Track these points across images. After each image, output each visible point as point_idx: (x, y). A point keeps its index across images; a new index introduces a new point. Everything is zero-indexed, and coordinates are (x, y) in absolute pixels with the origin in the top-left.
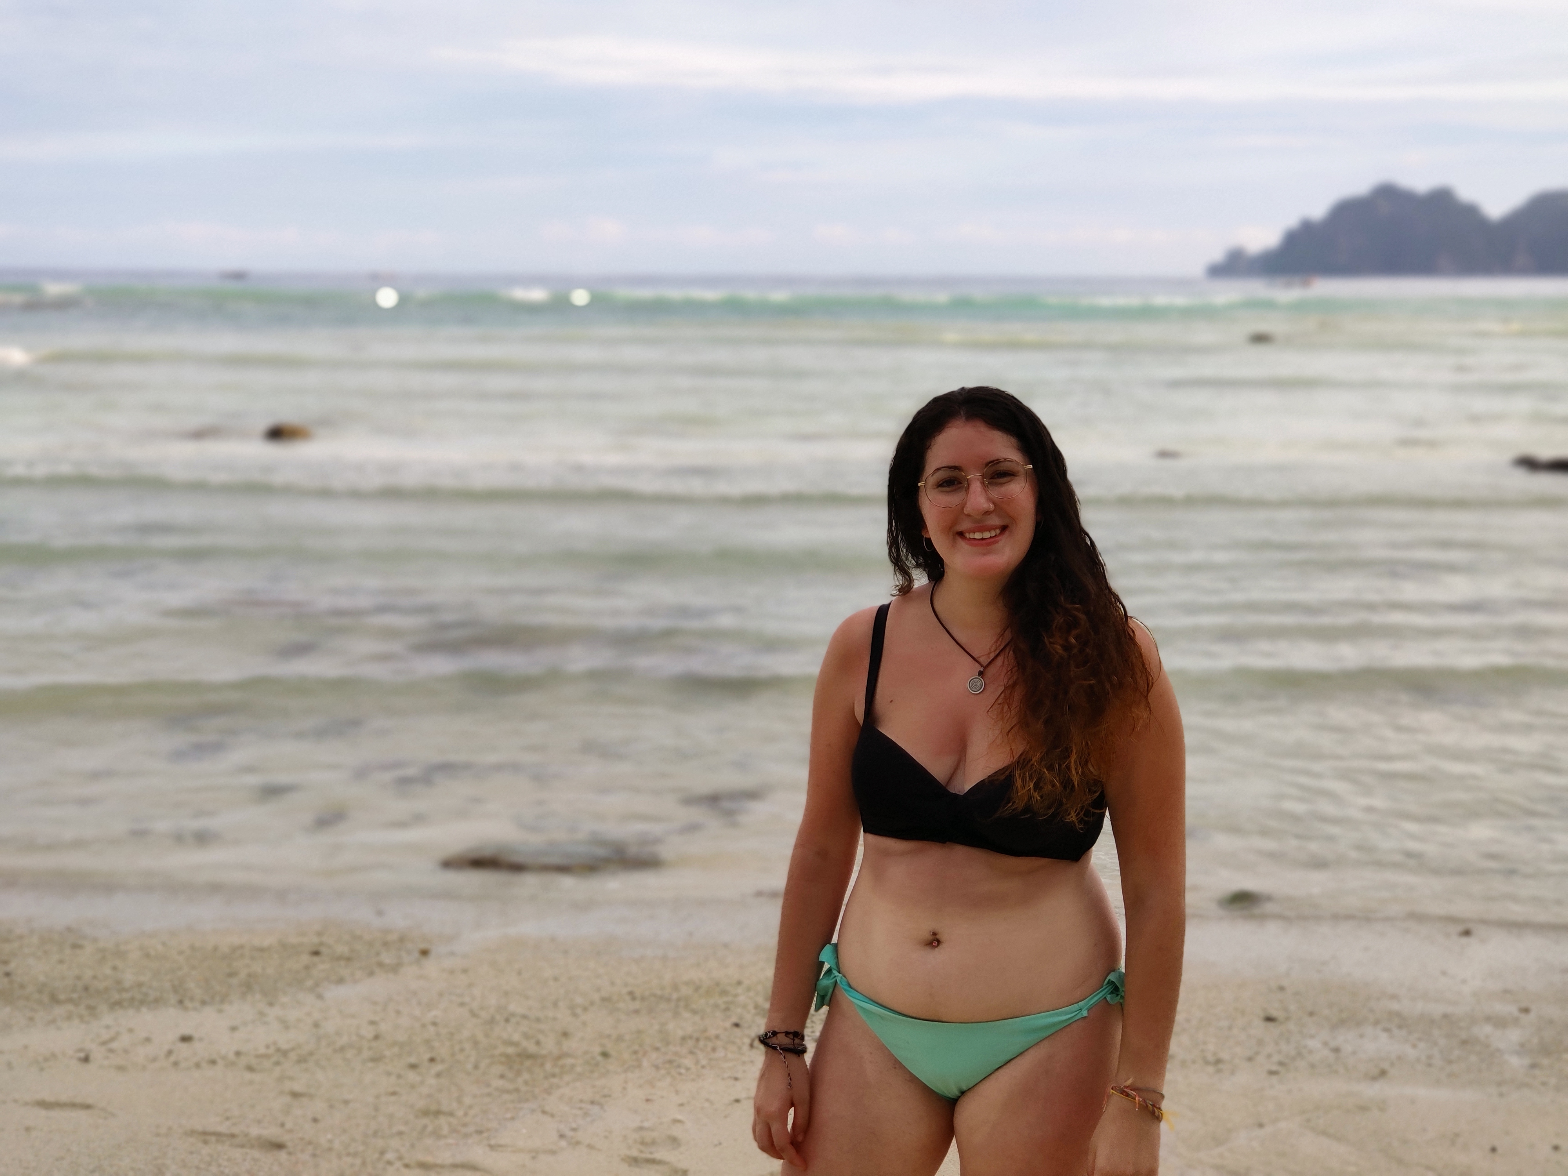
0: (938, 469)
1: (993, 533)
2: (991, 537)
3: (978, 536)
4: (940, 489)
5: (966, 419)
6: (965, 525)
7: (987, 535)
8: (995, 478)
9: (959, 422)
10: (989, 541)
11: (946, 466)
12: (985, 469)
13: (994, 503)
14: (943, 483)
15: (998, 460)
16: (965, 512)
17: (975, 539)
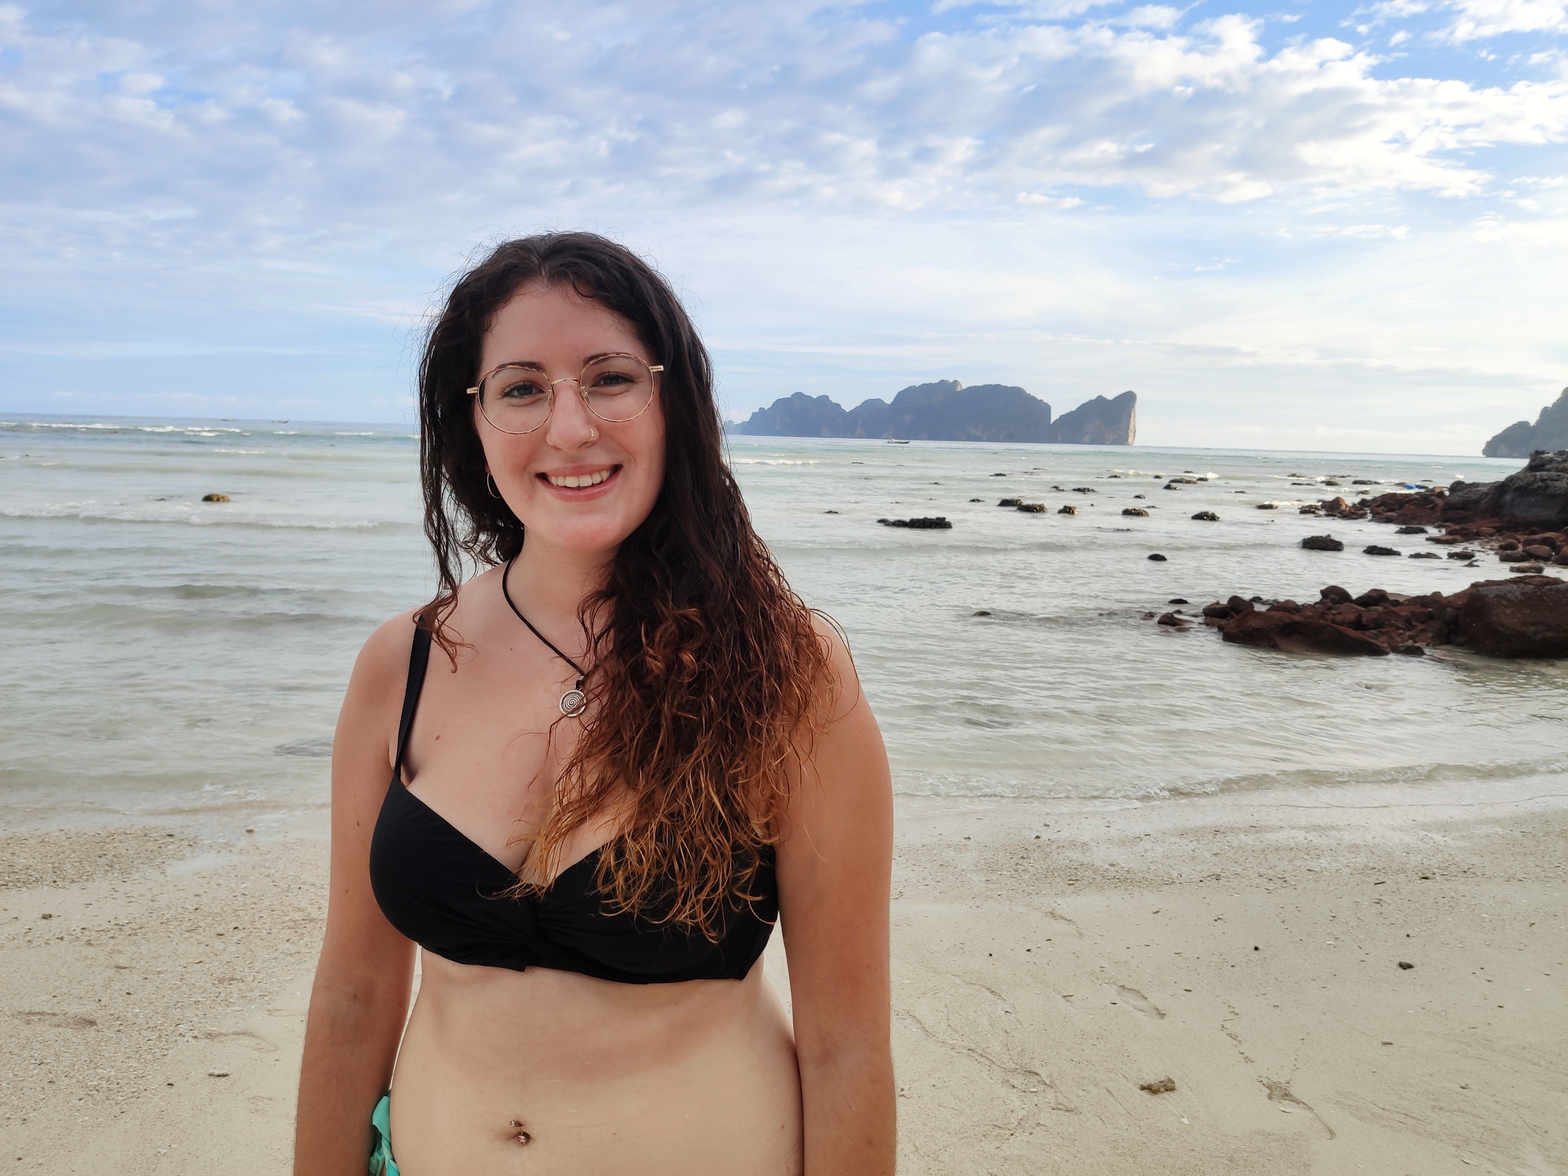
0: (502, 367)
1: (597, 479)
2: (593, 485)
3: (571, 482)
4: (507, 400)
5: (549, 279)
6: (548, 465)
7: (586, 481)
8: (601, 386)
9: (539, 287)
10: (590, 491)
11: (517, 361)
12: (584, 370)
13: (599, 428)
14: (513, 390)
15: (604, 354)
16: (548, 440)
17: (566, 487)
